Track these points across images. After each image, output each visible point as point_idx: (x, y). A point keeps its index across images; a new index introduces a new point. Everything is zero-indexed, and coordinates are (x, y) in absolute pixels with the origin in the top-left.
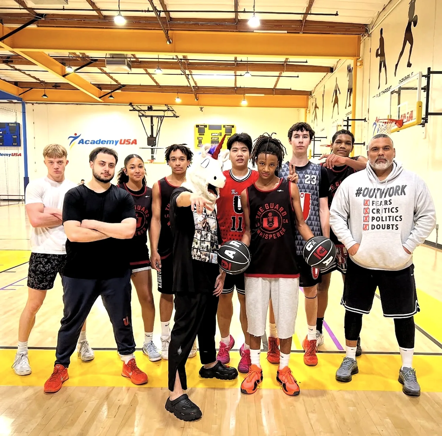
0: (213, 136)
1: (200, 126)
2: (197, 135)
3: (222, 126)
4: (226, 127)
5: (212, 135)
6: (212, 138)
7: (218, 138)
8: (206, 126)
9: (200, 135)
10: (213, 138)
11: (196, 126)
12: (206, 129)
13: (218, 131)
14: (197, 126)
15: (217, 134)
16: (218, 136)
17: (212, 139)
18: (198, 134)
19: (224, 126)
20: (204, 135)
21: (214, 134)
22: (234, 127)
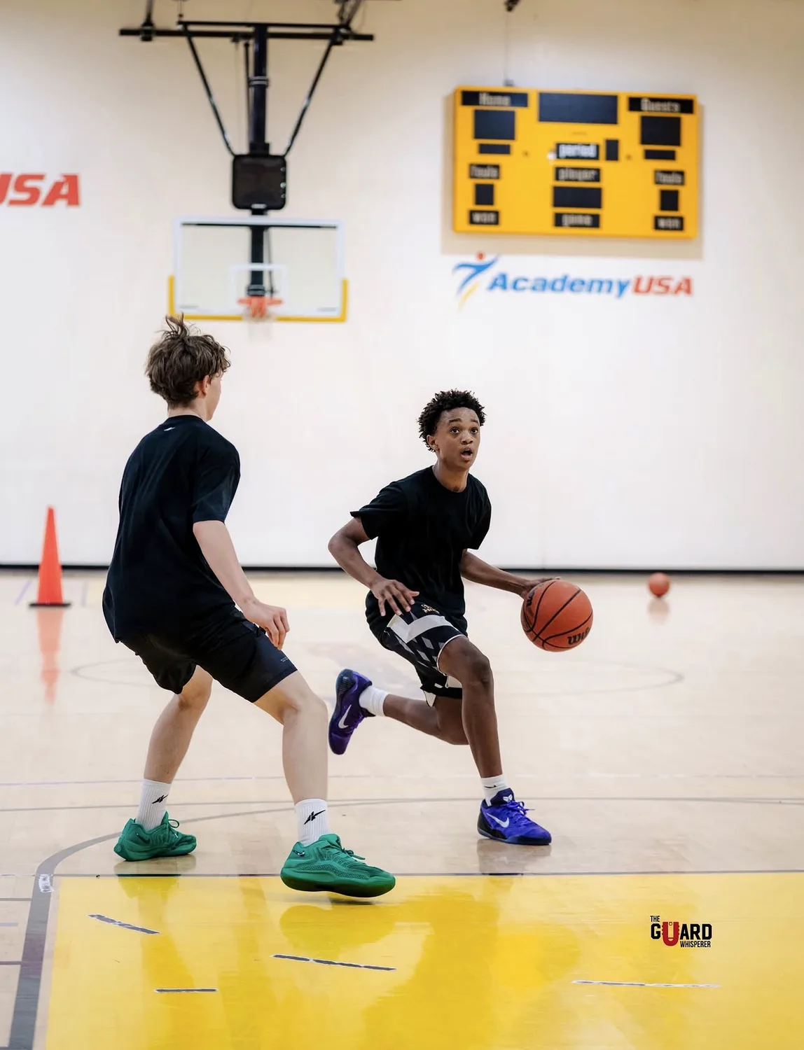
0: (568, 158)
1: (484, 98)
2: (469, 149)
3: (623, 105)
4: (645, 105)
5: (557, 152)
6: (558, 170)
7: (598, 171)
8: (520, 99)
9: (484, 149)
10: (563, 174)
11: (459, 98)
12: (526, 118)
13: (599, 133)
14: (470, 97)
15: (591, 152)
16: (597, 158)
17: (557, 178)
18: (475, 144)
19: (635, 104)
20: (505, 150)
21: (569, 151)
22: (696, 108)
